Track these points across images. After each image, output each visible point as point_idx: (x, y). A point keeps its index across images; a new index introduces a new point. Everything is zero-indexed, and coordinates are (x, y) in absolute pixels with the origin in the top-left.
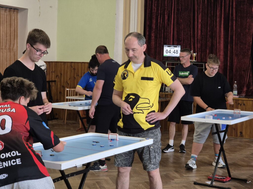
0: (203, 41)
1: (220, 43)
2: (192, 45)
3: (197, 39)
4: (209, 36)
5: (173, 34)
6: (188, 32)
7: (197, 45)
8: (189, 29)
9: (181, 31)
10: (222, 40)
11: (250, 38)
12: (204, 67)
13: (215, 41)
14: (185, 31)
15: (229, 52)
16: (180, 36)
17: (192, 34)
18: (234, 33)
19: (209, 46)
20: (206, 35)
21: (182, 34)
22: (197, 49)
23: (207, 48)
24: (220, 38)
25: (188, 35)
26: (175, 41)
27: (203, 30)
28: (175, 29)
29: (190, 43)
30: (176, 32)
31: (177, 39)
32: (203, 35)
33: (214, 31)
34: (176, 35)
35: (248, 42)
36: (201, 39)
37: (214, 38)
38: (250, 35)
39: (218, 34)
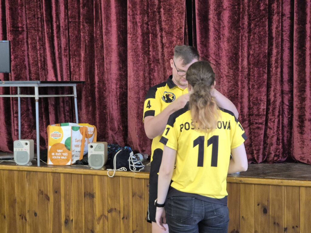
0: (70, 30)
1: (108, 32)
2: (46, 40)
3: (58, 27)
4: (83, 18)
5: (1, 17)
6: (37, 10)
7: (58, 41)
8: (37, 2)
9: (19, 8)
10: (112, 25)
11: (180, 19)
12: (75, 94)
13: (98, 30)
14: (30, 8)
15: (128, 55)
16: (18, 21)
17: (46, 14)
18: (138, 7)
19: (85, 42)
20: (77, 15)
21: (24, 15)
22: (60, 51)
23: (80, 48)
24: (109, 21)
25: (36, 17)
26: (8, 34)
27: (70, 4)
28: (6, 3)
29: (42, 37)
30: (8, 11)
31: (12, 29)
32: (72, 15)
33: (94, 5)
34: (9, 19)
35: (177, 29)
36: (67, 25)
37: (95, 22)
38: (178, 12)
39: (104, 11)
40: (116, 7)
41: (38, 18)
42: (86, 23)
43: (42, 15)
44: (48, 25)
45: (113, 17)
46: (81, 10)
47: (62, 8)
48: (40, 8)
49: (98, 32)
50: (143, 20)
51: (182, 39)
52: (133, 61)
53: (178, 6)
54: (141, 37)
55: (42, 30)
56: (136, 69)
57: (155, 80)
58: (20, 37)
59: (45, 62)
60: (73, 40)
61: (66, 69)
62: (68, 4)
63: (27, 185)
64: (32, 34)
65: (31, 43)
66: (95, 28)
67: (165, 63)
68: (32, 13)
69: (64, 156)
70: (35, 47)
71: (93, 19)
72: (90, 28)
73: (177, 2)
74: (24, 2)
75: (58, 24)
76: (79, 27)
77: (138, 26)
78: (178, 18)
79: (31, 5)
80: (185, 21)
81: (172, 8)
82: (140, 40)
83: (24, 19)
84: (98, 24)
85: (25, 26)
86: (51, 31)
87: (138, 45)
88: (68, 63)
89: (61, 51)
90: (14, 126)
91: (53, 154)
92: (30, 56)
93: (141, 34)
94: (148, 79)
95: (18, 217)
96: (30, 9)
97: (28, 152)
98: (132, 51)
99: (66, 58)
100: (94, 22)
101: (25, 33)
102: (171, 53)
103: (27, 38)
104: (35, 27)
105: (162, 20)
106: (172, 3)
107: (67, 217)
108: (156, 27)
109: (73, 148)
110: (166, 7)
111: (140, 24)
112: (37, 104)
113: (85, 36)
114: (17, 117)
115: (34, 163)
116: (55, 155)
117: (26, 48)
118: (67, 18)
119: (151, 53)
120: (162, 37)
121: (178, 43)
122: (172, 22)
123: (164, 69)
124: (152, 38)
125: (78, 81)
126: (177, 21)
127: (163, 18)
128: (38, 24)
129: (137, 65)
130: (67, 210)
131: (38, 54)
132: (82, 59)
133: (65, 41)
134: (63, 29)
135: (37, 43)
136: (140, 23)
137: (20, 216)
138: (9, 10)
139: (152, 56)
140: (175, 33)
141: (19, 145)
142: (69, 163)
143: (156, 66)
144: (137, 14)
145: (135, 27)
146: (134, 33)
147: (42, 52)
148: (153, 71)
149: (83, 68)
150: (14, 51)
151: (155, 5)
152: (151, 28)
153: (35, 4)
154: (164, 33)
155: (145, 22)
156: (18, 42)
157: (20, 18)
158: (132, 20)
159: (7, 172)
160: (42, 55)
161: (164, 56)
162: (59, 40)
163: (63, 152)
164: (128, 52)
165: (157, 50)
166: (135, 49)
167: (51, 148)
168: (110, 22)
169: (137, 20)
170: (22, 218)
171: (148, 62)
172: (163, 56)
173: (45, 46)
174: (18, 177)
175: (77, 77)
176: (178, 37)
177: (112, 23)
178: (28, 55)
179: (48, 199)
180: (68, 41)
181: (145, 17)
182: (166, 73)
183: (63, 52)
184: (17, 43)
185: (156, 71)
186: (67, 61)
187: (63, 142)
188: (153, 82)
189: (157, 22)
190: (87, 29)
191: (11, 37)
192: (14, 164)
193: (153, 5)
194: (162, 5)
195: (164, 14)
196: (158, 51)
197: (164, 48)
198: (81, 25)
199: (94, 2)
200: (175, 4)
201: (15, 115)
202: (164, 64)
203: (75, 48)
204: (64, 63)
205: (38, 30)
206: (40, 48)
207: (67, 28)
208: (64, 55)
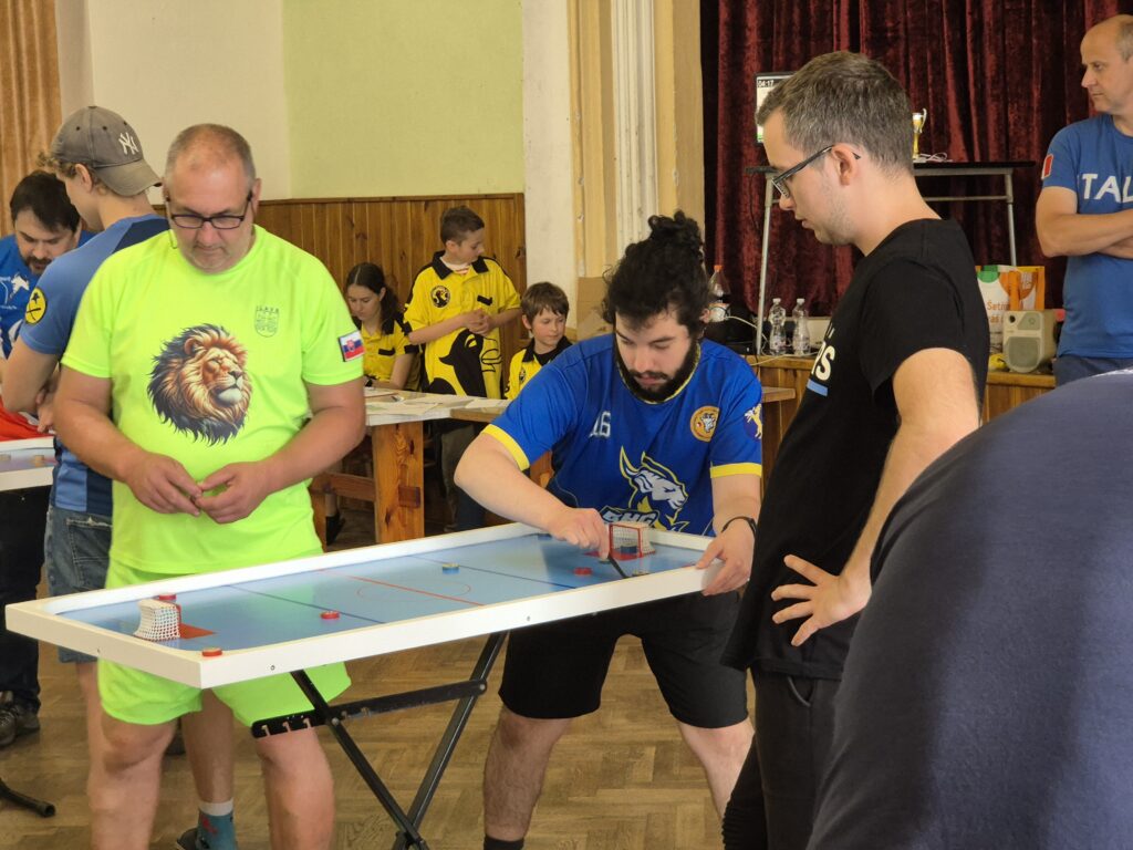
0: (1007, 30)
2: (948, 60)
3: (978, 25)
4: (1038, 1)
5: (848, 7)
7: (977, 59)
12: (1009, 195)
13: (1074, 27)
16: (885, 15)
19: (1042, 62)
22: (979, 86)
23: (1032, 76)
24: (1100, 4)
26: (861, 48)
29: (939, 52)
31: (870, 34)
34: (865, 11)
36: (1000, 19)
42: (1046, 12)
44: (951, 22)
49: (1073, 33)
55: (938, 34)
58: (888, 54)
59: (944, 116)
60: (1013, 57)
61: (995, 131)
64: (918, 46)
65: (914, 68)
66: (1065, 23)
70: (925, 76)
71: (1063, 2)
72: (1053, 24)
75: (976, 16)
76: (1029, 23)
83: (900, 10)
84: (1075, 13)
86: (958, 36)
88: (1002, 115)
89: (983, 87)
99: (995, 103)
100: (1064, 8)
101: (901, 44)
103: (906, 57)
104: (925, 28)
113: (1041, 47)
118: (1000, 2)
125: (1026, 160)
128: (930, 20)
131: (930, 96)
132: (1035, 105)
133: (993, 60)
134: (990, 30)
135: (927, 68)
147: (938, 89)
149: (1036, 129)
157: (889, 6)
160: (938, 97)
168: (1103, 7)
173: (945, 75)
175: (1023, 150)
177: (1107, 10)
180: (1000, 60)
183: (988, 87)
186: (997, 110)
190: (1048, 26)
198: (1033, 19)
203: (1018, 77)
204: (992, 117)
205: (931, 35)
206: (934, 81)
207: (1000, 26)
208: (992, 95)
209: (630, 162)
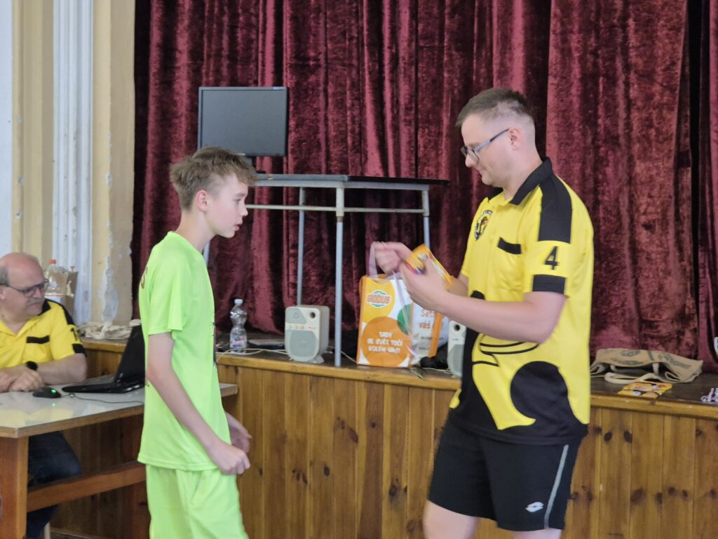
0: (420, 65)
1: (505, 72)
2: (367, 87)
3: (395, 58)
4: (450, 40)
5: (273, 37)
6: (350, 21)
7: (393, 89)
8: (350, 3)
9: (312, 16)
10: (515, 56)
11: (672, 43)
12: (426, 209)
13: (483, 65)
14: (336, 16)
15: (548, 125)
16: (308, 45)
17: (368, 30)
18: (575, 14)
19: (453, 93)
20: (437, 32)
21: (322, 31)
22: (395, 112)
23: (441, 105)
24: (508, 46)
25: (347, 36)
26: (285, 73)
27: (424, 8)
28: (284, 6)
29: (359, 80)
30: (288, 22)
31: (294, 61)
32: (425, 32)
33: (476, 10)
34: (290, 42)
35: (663, 67)
36: (414, 54)
37: (478, 48)
38: (669, 27)
39: (498, 25)
40: (524, 15)
41: (351, 39)
42: (457, 50)
43: (360, 32)
44: (371, 54)
45: (518, 38)
46: (447, 22)
47: (405, 16)
48: (358, 16)
49: (483, 70)
50: (585, 46)
51: (675, 90)
52: (559, 140)
53: (670, 13)
54: (579, 84)
55: (359, 64)
56: (564, 157)
57: (608, 184)
58: (310, 80)
59: (361, 136)
60: (426, 88)
61: (407, 152)
62: (419, 9)
63: (312, 406)
64: (337, 74)
65: (333, 94)
66: (475, 61)
67: (632, 146)
68: (339, 27)
69: (395, 347)
70: (343, 101)
71: (473, 41)
72: (464, 61)
73: (666, 4)
74: (322, 3)
75: (394, 51)
76: (441, 59)
77: (574, 59)
78: (667, 41)
79: (339, 11)
80: (684, 48)
81: (654, 18)
82: (578, 90)
83: (322, 42)
84: (484, 53)
85: (322, 57)
86: (377, 67)
87: (571, 102)
88: (413, 139)
89: (398, 113)
90: (288, 275)
91: (370, 341)
92: (330, 121)
93: (578, 76)
94: (591, 181)
95: (288, 475)
96: (334, 19)
97: (317, 333)
98: (558, 116)
99: (408, 127)
100: (475, 48)
101: (322, 72)
102: (647, 123)
103: (326, 83)
104: (344, 59)
105: (631, 45)
106: (655, 6)
107: (395, 482)
108: (615, 62)
109: (416, 329)
110: (639, 15)
111: (578, 55)
112: (340, 226)
113: (452, 80)
114: (296, 256)
115: (328, 359)
116: (375, 344)
117: (322, 105)
118: (414, 40)
119: (600, 121)
120: (627, 84)
121: (665, 98)
122: (653, 49)
123: (631, 159)
124: (604, 88)
125: (435, 179)
126: (664, 49)
127: (633, 41)
128: (350, 52)
129: (569, 149)
130: (397, 466)
131: (349, 118)
132: (445, 131)
133: (407, 90)
134: (405, 64)
135: (346, 93)
136: (579, 52)
137: (294, 472)
138: (290, 20)
139: (602, 127)
140: (659, 75)
141: (298, 316)
142: (405, 364)
143: (610, 152)
144: (571, 32)
145: (568, 61)
146: (564, 75)
147: (356, 112)
148: (605, 163)
149: (445, 152)
150: (296, 111)
151: (615, 10)
152: (604, 63)
153: (347, 7)
154: (633, 76)
155: (590, 49)
156: (306, 91)
157: (312, 37)
158: (560, 44)
159: (268, 374)
160: (357, 119)
161: (631, 130)
162: (394, 86)
163: (395, 337)
164: (548, 118)
165: (614, 114)
166: (564, 111)
167: (366, 327)
168: (511, 48)
169: (572, 44)
170: (298, 478)
171: (593, 142)
172: (628, 128)
173: (364, 100)
174: (293, 388)
175: (432, 170)
176: (665, 84)
177: (514, 52)
178: (326, 119)
179: (355, 439)
180: (413, 90)
181: (591, 37)
182: (633, 169)
183: (402, 113)
184: (303, 92)
185: (610, 164)
186: (409, 134)
187: (394, 315)
188: (602, 188)
189: (617, 49)
190: (458, 62)
191: (291, 79)
192: (285, 358)
193: (611, 10)
194: (631, 11)
195: (636, 31)
196: (618, 116)
197: (632, 110)
198: (445, 56)
199: (477, 4)
200: (663, 8)
201: (292, 251)
202: (629, 148)
203: (429, 106)
204: (404, 139)
205: (351, 65)
206: (353, 105)
207: (415, 61)
208: (405, 120)
209: (67, 165)
